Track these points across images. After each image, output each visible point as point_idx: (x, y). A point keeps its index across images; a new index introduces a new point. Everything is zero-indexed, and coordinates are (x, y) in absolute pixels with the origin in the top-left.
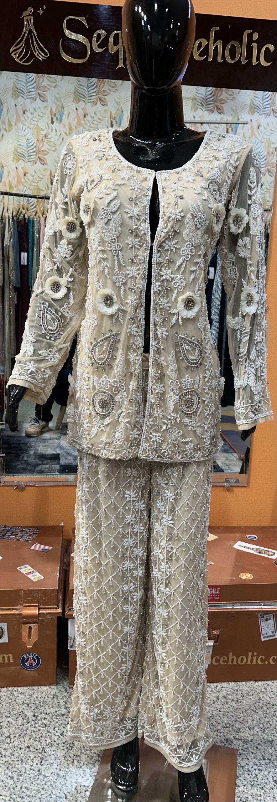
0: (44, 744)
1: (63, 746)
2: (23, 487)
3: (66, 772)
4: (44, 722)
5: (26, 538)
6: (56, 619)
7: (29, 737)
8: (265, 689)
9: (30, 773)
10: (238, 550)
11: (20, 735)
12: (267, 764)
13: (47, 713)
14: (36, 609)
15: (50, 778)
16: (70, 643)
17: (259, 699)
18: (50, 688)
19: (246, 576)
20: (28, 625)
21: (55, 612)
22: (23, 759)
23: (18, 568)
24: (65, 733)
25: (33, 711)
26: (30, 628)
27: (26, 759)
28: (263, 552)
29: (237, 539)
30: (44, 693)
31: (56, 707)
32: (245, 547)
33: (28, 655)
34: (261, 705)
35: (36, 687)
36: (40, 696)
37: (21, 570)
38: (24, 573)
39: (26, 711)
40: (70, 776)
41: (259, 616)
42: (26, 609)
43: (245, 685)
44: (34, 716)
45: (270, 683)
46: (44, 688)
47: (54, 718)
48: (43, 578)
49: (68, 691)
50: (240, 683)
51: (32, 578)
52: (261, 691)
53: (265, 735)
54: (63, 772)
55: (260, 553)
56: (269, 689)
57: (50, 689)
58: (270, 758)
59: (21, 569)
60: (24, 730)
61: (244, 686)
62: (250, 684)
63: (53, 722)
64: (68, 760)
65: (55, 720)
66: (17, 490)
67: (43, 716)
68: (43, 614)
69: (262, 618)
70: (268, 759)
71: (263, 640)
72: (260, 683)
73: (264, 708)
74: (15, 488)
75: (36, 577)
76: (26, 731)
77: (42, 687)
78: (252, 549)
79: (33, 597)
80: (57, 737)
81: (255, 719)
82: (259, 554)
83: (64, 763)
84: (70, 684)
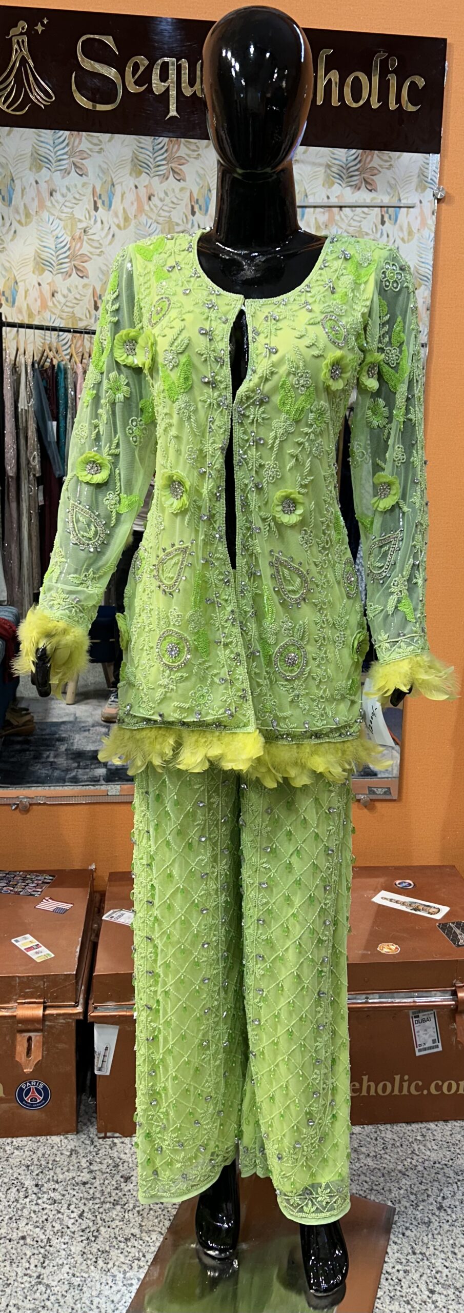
0: (49, 1233)
1: (82, 1236)
2: (26, 807)
3: (83, 1279)
4: (52, 1195)
5: (30, 891)
6: (74, 1024)
7: (26, 1221)
8: (423, 1135)
9: (24, 1281)
10: (380, 905)
11: (11, 1219)
12: (418, 1262)
13: (59, 1180)
14: (39, 1008)
15: (56, 1289)
16: (98, 1063)
17: (413, 1152)
18: (66, 1138)
19: (388, 949)
20: (27, 1035)
21: (71, 1012)
22: (14, 1257)
23: (13, 941)
24: (85, 1214)
25: (36, 1177)
26: (30, 1039)
27: (19, 1258)
28: (421, 908)
29: (379, 887)
30: (56, 1147)
31: (73, 1170)
32: (391, 900)
33: (28, 1084)
34: (414, 1162)
35: (43, 1137)
36: (48, 1152)
37: (17, 944)
38: (23, 948)
39: (23, 1177)
40: (89, 1285)
41: (411, 1015)
42: (23, 1008)
43: (389, 1129)
44: (37, 1185)
45: (432, 1125)
46: (55, 1139)
47: (69, 1188)
48: (53, 955)
49: (96, 1143)
50: (381, 1127)
51: (34, 957)
52: (416, 1139)
53: (417, 1213)
54: (79, 1279)
55: (415, 910)
56: (429, 1135)
57: (66, 1141)
58: (424, 1251)
59: (17, 941)
60: (18, 1209)
61: (388, 1132)
62: (399, 1128)
63: (67, 1196)
64: (88, 1258)
65: (71, 1191)
66: (18, 810)
67: (52, 1185)
68: (52, 1015)
69: (415, 1017)
70: (421, 1253)
71: (418, 1054)
72: (415, 1126)
73: (420, 1168)
74: (14, 808)
75: (42, 954)
76: (22, 1210)
77: (53, 1137)
78: (403, 904)
79: (34, 988)
80: (73, 1221)
81: (404, 1188)
82: (413, 912)
83: (81, 1264)
84: (99, 1131)
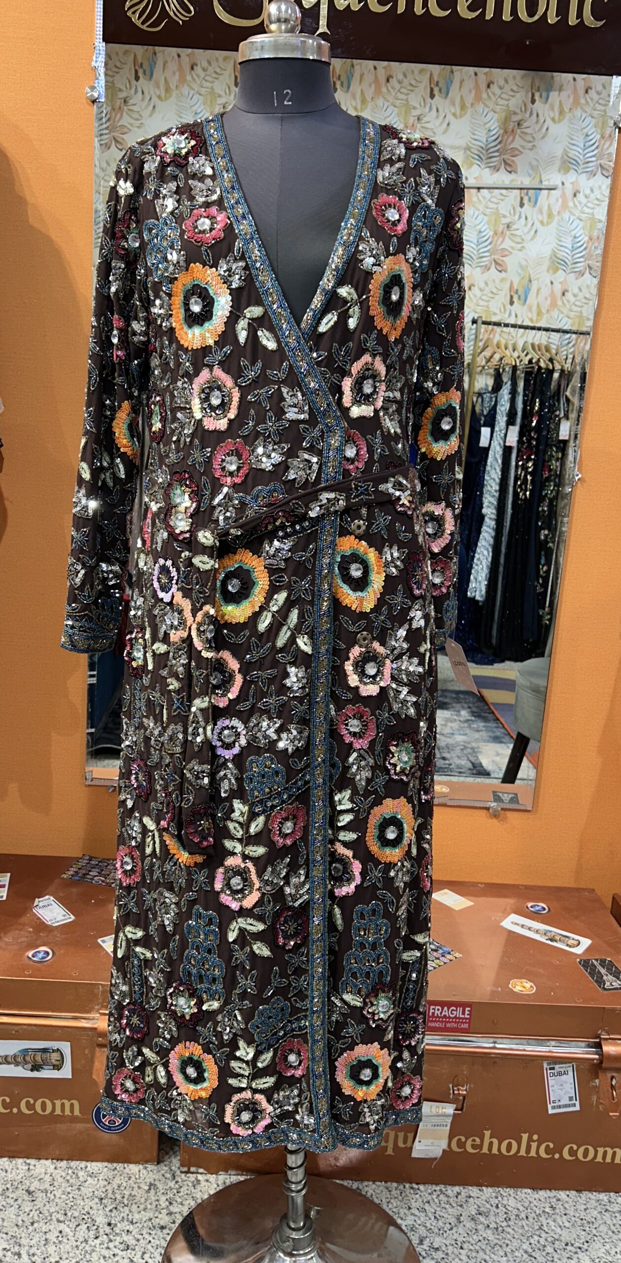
4: (125, 1238)
8: (552, 1207)
10: (510, 932)
13: (134, 1221)
17: (540, 1228)
18: (146, 1168)
19: (523, 987)
28: (558, 938)
29: (508, 909)
31: (151, 1209)
32: (523, 926)
34: (543, 1241)
35: (120, 1164)
36: (124, 1184)
38: (109, 950)
39: (95, 1212)
41: (545, 1066)
42: (105, 1020)
43: (513, 1195)
44: (109, 1224)
45: (562, 1195)
46: (133, 1168)
47: (144, 1232)
49: (178, 1178)
50: (503, 1191)
52: (544, 1211)
55: (551, 940)
56: (559, 1208)
57: (145, 1171)
59: (103, 942)
61: (511, 1199)
62: (524, 1195)
65: (147, 1236)
67: (126, 1226)
69: (550, 1069)
71: (550, 1111)
72: (542, 1194)
73: (549, 1249)
76: (90, 1254)
77: (132, 1166)
78: (537, 932)
82: (548, 942)
84: (182, 1165)
